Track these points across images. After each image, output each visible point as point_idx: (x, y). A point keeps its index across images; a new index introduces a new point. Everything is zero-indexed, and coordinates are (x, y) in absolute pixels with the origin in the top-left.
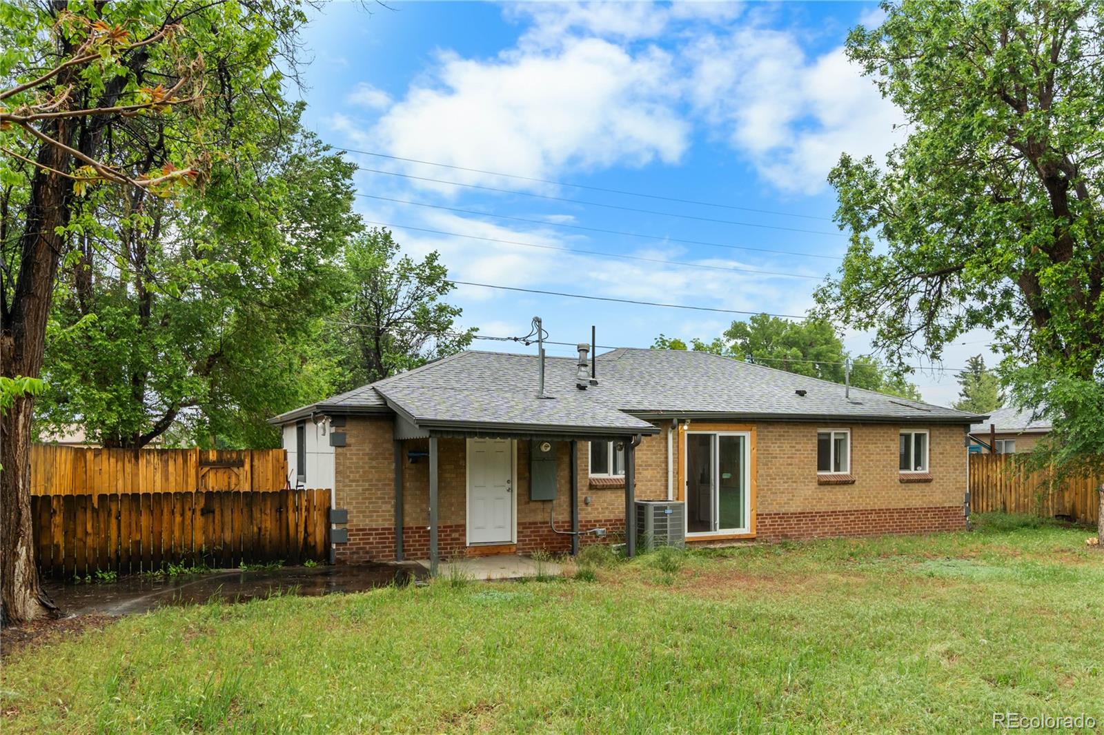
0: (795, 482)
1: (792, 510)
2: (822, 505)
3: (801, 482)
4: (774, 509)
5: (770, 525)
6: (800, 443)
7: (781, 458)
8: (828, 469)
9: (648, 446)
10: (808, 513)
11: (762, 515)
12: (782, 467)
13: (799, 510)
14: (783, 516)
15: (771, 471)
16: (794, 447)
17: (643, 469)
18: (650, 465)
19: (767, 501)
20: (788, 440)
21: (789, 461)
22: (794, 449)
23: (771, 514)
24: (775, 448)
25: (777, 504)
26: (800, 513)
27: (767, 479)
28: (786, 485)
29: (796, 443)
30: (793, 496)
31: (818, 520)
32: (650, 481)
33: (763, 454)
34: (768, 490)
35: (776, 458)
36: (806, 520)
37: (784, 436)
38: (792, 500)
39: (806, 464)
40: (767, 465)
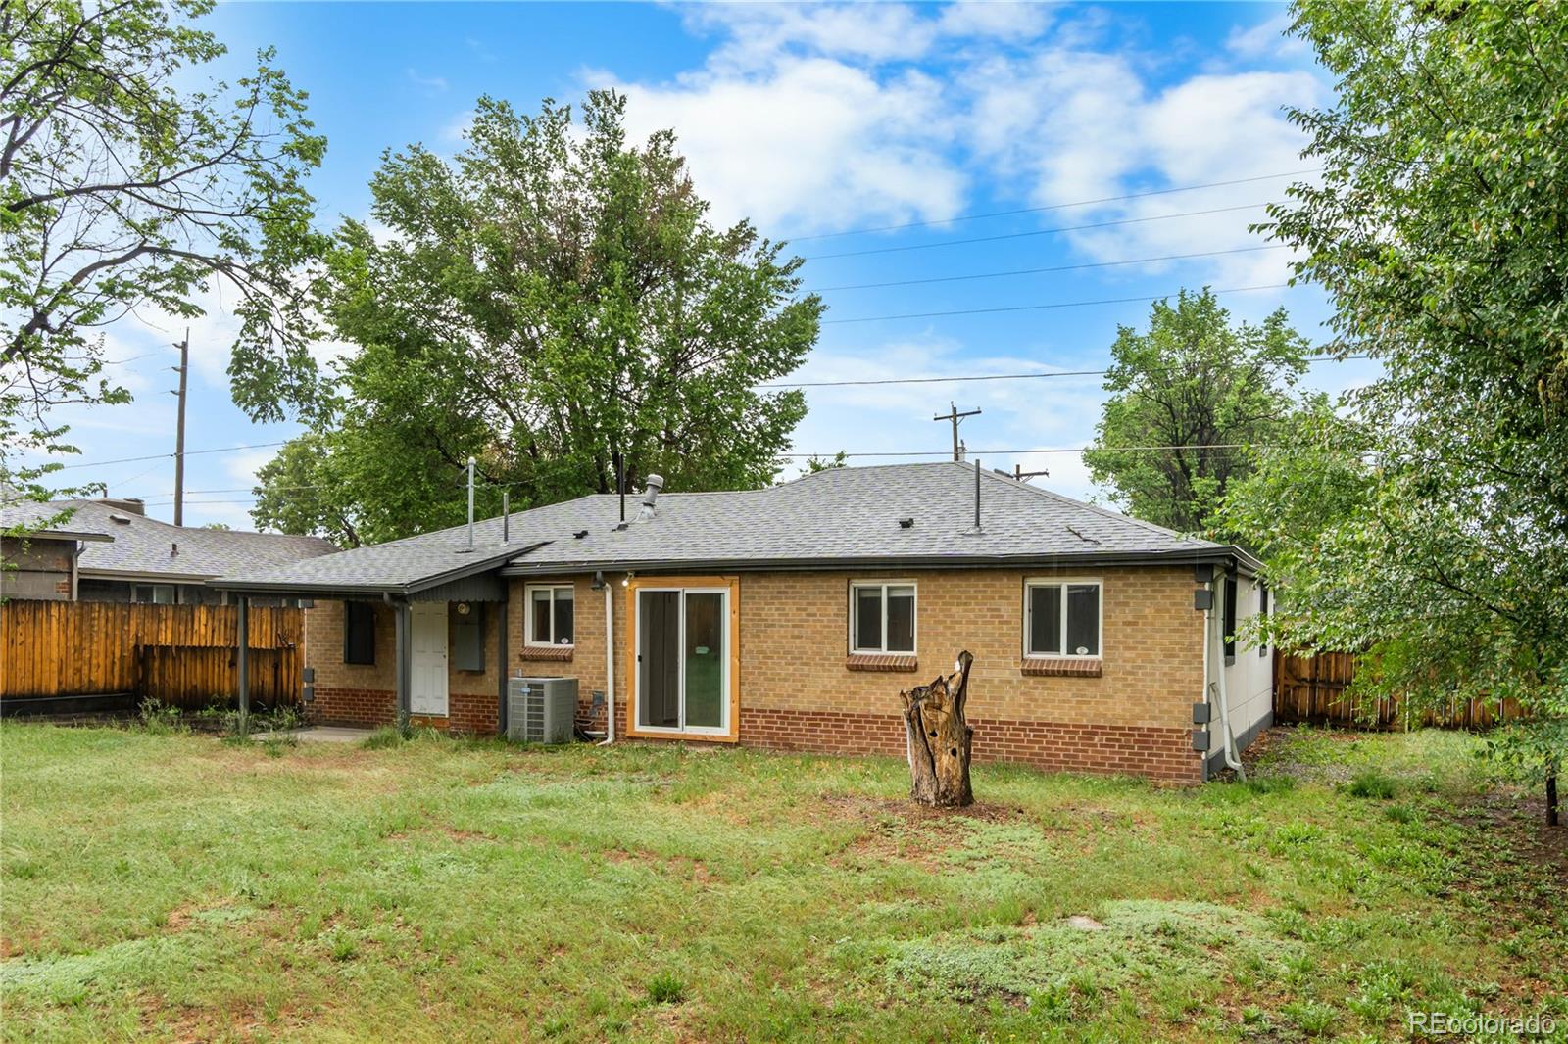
0: (806, 664)
1: (801, 707)
2: (857, 704)
3: (816, 664)
4: (770, 702)
5: (763, 727)
6: (815, 604)
7: (782, 626)
8: (877, 645)
9: (591, 608)
10: (829, 714)
11: (751, 710)
12: (784, 640)
13: (814, 708)
14: (786, 716)
15: (765, 646)
16: (805, 610)
17: (584, 638)
18: (593, 633)
19: (759, 690)
20: (794, 598)
21: (796, 631)
22: (803, 613)
23: (765, 711)
24: (771, 612)
25: (775, 695)
26: (814, 714)
27: (758, 658)
28: (791, 668)
29: (809, 604)
30: (805, 686)
31: (849, 727)
32: (592, 653)
33: (751, 620)
34: (760, 674)
35: (773, 625)
36: (827, 725)
37: (786, 592)
38: (802, 691)
39: (826, 637)
40: (758, 636)
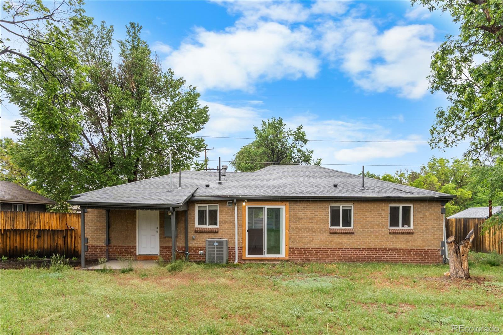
0: (314, 232)
1: (312, 247)
2: (332, 245)
3: (318, 232)
4: (301, 245)
5: (298, 254)
6: (317, 212)
7: (305, 219)
8: (339, 225)
9: (226, 213)
10: (322, 248)
11: (293, 248)
12: (306, 224)
13: (317, 247)
14: (307, 250)
15: (299, 226)
16: (314, 214)
17: (224, 224)
18: (227, 222)
19: (296, 241)
20: (310, 210)
21: (310, 221)
22: (313, 215)
23: (299, 248)
24: (301, 214)
25: (302, 243)
26: (317, 248)
27: (296, 230)
28: (308, 233)
29: (315, 212)
30: (314, 239)
31: (329, 252)
32: (227, 229)
33: (293, 217)
34: (296, 236)
35: (302, 219)
36: (322, 252)
37: (307, 208)
38: (312, 241)
39: (321, 223)
40: (296, 223)
